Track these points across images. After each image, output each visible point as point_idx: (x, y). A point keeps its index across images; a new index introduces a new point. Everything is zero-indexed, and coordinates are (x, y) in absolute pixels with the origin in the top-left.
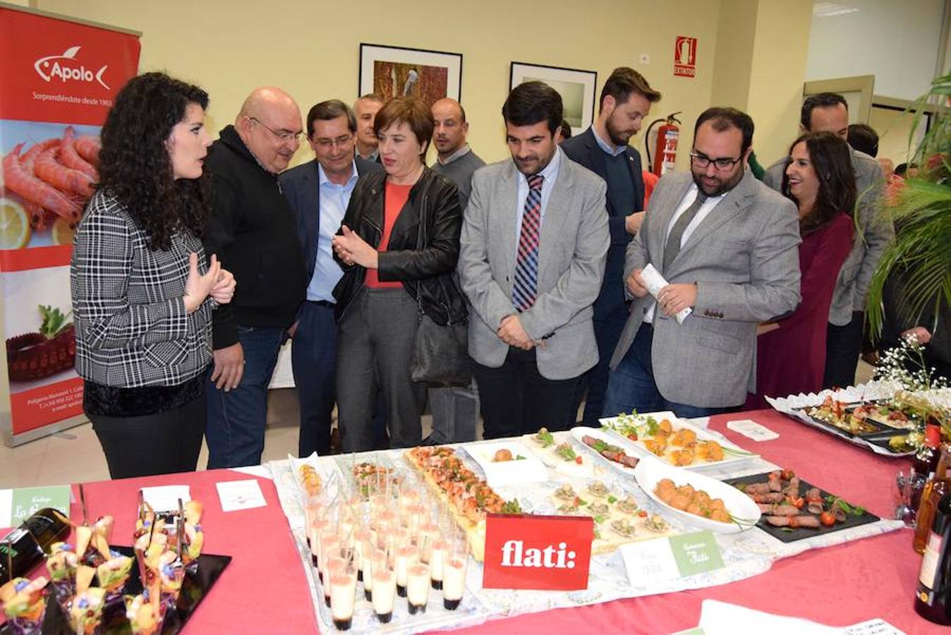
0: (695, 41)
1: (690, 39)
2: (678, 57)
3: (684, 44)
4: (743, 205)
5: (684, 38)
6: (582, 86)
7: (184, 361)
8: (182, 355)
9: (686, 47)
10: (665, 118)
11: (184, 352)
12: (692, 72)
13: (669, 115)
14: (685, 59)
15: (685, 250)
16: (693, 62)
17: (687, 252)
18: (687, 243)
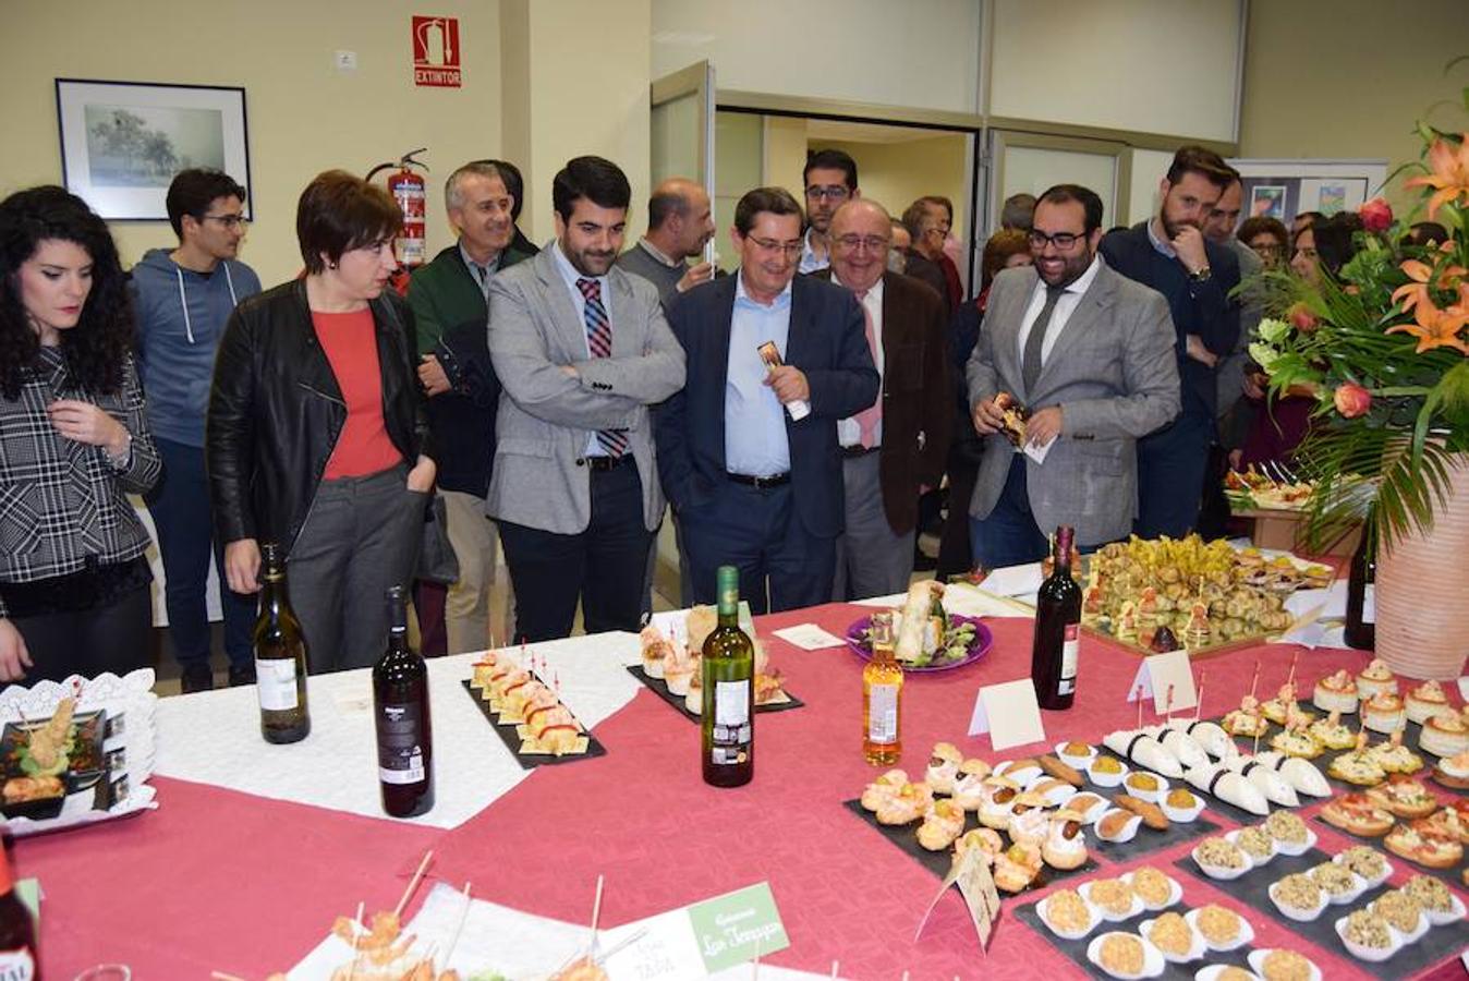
0: (454, 24)
1: (443, 20)
2: (420, 52)
3: (429, 30)
4: (1106, 305)
5: (431, 19)
6: (218, 114)
7: (34, 551)
8: (31, 542)
9: (435, 35)
10: (397, 161)
11: (34, 538)
12: (455, 78)
13: (405, 154)
14: (436, 55)
15: (1048, 368)
16: (455, 60)
17: (1051, 370)
18: (1049, 358)
